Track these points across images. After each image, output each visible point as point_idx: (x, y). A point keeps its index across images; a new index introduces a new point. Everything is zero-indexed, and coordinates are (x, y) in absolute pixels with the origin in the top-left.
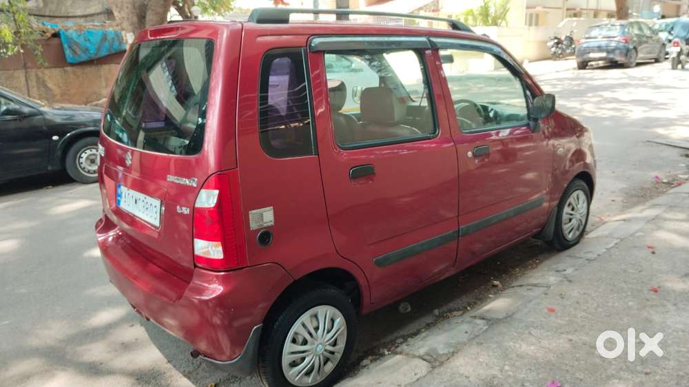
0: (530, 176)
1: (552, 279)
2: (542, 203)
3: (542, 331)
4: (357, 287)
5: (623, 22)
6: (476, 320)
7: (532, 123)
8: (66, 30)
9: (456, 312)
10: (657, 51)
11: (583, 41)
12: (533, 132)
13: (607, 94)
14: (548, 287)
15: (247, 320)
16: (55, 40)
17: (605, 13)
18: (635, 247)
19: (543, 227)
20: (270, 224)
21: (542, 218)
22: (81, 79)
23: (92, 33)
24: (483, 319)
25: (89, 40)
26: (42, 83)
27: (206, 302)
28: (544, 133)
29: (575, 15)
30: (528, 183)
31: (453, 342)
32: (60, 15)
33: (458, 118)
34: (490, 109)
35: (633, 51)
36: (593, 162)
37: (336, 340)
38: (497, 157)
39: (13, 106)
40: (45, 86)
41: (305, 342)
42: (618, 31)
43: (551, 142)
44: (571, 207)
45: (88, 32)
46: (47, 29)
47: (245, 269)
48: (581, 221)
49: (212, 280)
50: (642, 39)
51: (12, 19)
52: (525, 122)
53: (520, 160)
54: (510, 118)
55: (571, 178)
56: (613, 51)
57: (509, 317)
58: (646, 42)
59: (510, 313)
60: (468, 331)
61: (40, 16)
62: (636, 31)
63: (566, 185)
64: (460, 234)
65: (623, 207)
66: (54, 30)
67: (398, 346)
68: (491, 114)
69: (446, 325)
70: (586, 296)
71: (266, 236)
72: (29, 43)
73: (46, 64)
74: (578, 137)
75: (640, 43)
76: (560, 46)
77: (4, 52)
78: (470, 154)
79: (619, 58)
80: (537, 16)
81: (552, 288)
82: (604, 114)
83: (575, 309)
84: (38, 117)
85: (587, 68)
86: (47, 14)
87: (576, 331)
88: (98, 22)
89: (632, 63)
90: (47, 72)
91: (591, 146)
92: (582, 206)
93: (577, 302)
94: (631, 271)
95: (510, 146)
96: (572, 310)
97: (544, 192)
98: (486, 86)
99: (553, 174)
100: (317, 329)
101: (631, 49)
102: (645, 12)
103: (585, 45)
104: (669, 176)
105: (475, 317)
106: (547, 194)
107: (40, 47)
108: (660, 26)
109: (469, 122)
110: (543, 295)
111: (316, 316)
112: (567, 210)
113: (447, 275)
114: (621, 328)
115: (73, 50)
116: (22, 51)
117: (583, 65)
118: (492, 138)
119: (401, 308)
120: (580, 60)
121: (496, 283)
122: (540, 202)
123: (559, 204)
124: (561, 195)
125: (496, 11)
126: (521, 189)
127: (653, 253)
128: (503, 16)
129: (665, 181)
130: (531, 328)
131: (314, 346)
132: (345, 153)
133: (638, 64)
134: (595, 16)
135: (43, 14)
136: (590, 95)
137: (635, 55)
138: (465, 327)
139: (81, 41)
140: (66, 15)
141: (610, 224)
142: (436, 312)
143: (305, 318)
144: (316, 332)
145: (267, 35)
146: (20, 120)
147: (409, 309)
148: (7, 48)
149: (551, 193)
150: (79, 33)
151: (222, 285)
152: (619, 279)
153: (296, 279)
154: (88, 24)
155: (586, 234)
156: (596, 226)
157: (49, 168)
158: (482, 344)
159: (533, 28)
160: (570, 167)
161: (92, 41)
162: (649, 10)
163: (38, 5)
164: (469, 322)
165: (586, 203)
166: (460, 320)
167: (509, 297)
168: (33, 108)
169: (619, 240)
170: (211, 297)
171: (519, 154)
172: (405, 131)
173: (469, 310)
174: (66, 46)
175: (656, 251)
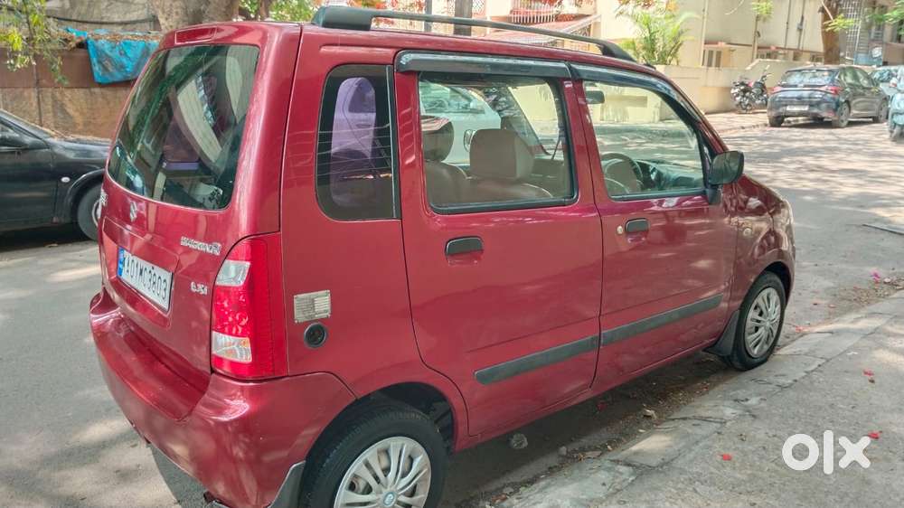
0: (703, 264)
1: (729, 411)
2: (719, 303)
3: (712, 488)
4: (450, 411)
5: (832, 67)
6: (619, 466)
7: (709, 191)
8: (96, 40)
9: (590, 453)
10: (876, 107)
11: (779, 89)
12: (710, 204)
13: (809, 160)
14: (723, 423)
15: (284, 454)
16: (81, 52)
17: (808, 55)
18: (846, 372)
19: (719, 336)
20: (324, 315)
21: (719, 323)
22: (112, 105)
23: (130, 45)
24: (629, 465)
25: (125, 53)
26: (59, 107)
27: (225, 424)
28: (726, 206)
29: (769, 56)
30: (699, 274)
31: (584, 497)
32: (92, 20)
33: (606, 178)
34: (651, 169)
35: (845, 106)
36: (791, 249)
37: (415, 487)
38: (659, 235)
39: (11, 134)
40: (64, 111)
41: (368, 490)
42: (826, 78)
43: (734, 219)
44: (759, 310)
45: (125, 43)
46: (72, 37)
47: (283, 380)
48: (772, 332)
49: (235, 395)
50: (857, 91)
51: (25, 20)
52: (700, 188)
53: (690, 242)
54: (679, 182)
55: (761, 270)
56: (818, 104)
57: (665, 465)
58: (863, 95)
59: (667, 459)
60: (606, 482)
61: (62, 19)
62: (849, 80)
63: (752, 280)
64: (602, 341)
65: (830, 314)
66: (80, 38)
67: (506, 499)
68: (653, 176)
69: (576, 472)
70: (776, 439)
71: (317, 332)
72: (45, 53)
73: (66, 83)
74: (772, 214)
75: (855, 95)
76: (748, 94)
77: (11, 64)
78: (620, 229)
79: (827, 115)
80: (719, 54)
81: (728, 424)
82: (804, 186)
83: (761, 458)
84: (43, 151)
85: (783, 124)
86: (74, 17)
87: (761, 491)
88: (141, 32)
89: (842, 121)
90: (68, 93)
91: (789, 228)
92: (774, 310)
93: (764, 448)
94: (841, 406)
95: (677, 221)
96: (756, 459)
97: (723, 287)
98: (647, 142)
99: (735, 263)
100: (386, 470)
101: (842, 103)
102: (861, 56)
103: (781, 95)
104: (895, 274)
105: (617, 462)
106: (725, 290)
107: (59, 60)
108: (882, 75)
109: (622, 185)
110: (716, 434)
111: (386, 452)
112: (752, 314)
113: (582, 398)
114: (826, 490)
115: (103, 66)
116: (34, 63)
117: (778, 121)
118: (652, 208)
119: (514, 443)
120: (774, 113)
121: (650, 412)
122: (715, 302)
123: (742, 306)
124: (745, 293)
125: (665, 46)
126: (690, 282)
127: (872, 381)
128: (673, 51)
129: (887, 280)
130: (697, 483)
131: (381, 496)
132: (439, 217)
133: (851, 124)
134: (795, 58)
135: (68, 17)
136: (785, 160)
137: (847, 109)
138: (603, 476)
139: (115, 54)
140: (99, 20)
141: (810, 336)
142: (563, 450)
143: (370, 453)
144: (386, 476)
145: (336, 45)
146: (19, 153)
147: (526, 444)
148: (15, 58)
149: (731, 289)
150: (113, 44)
151: (249, 403)
152: (824, 418)
153: (359, 397)
154: (125, 33)
155: (778, 349)
156: (791, 339)
157: (55, 220)
158: (625, 502)
159: (712, 69)
160: (759, 255)
161: (129, 55)
162: (867, 53)
163: (63, 5)
164: (609, 470)
165: (779, 306)
166: (597, 464)
167: (666, 433)
168: (38, 138)
169: (824, 361)
170: (232, 418)
171: (689, 233)
172: (529, 193)
173: (609, 451)
174: (94, 60)
175: (876, 380)
